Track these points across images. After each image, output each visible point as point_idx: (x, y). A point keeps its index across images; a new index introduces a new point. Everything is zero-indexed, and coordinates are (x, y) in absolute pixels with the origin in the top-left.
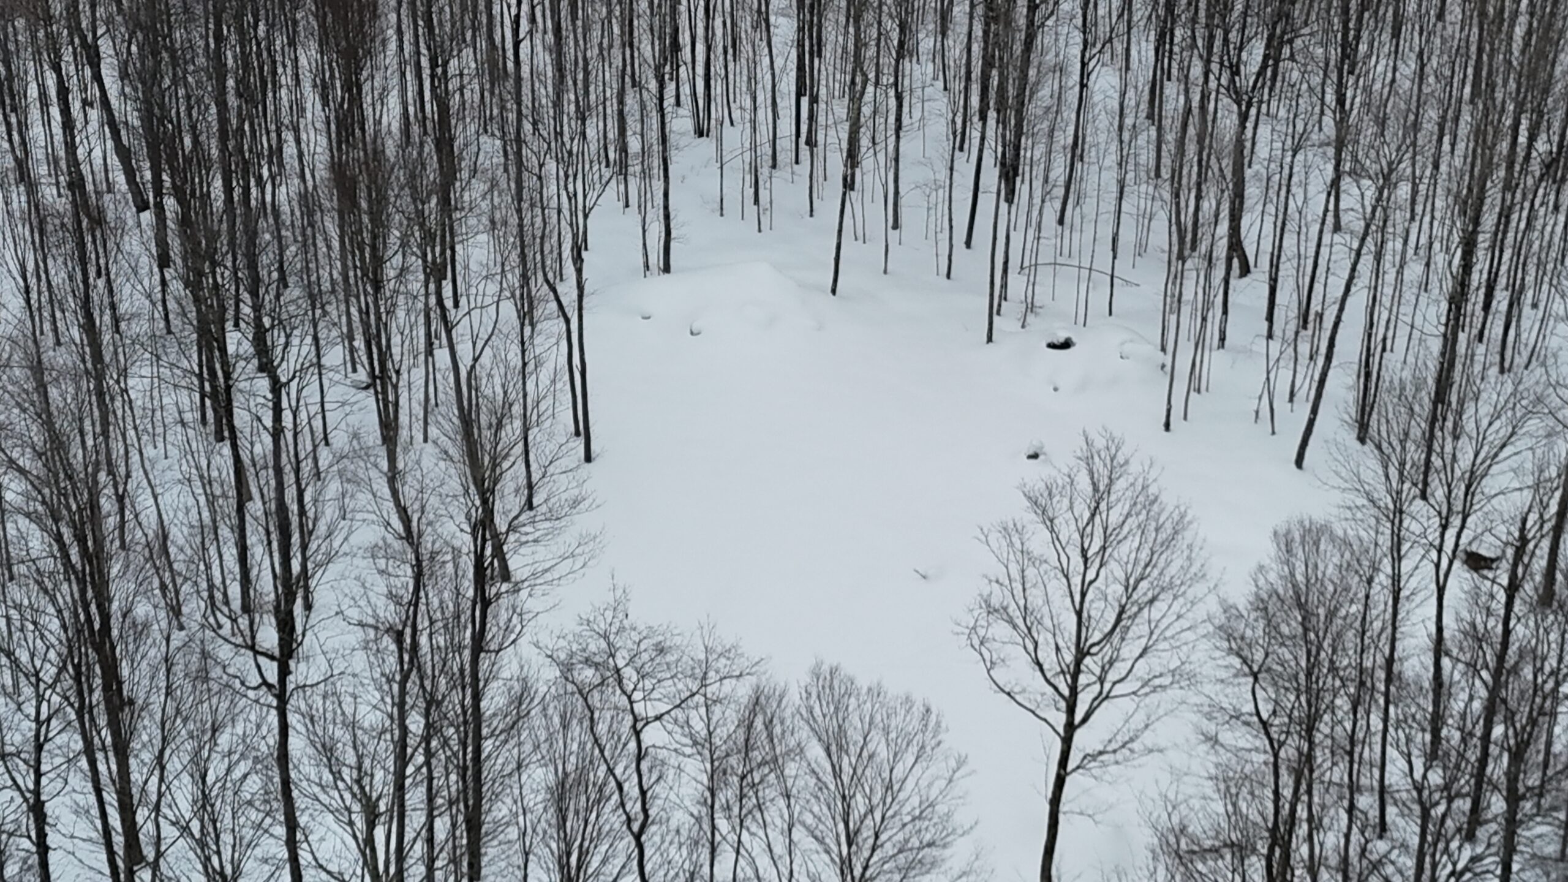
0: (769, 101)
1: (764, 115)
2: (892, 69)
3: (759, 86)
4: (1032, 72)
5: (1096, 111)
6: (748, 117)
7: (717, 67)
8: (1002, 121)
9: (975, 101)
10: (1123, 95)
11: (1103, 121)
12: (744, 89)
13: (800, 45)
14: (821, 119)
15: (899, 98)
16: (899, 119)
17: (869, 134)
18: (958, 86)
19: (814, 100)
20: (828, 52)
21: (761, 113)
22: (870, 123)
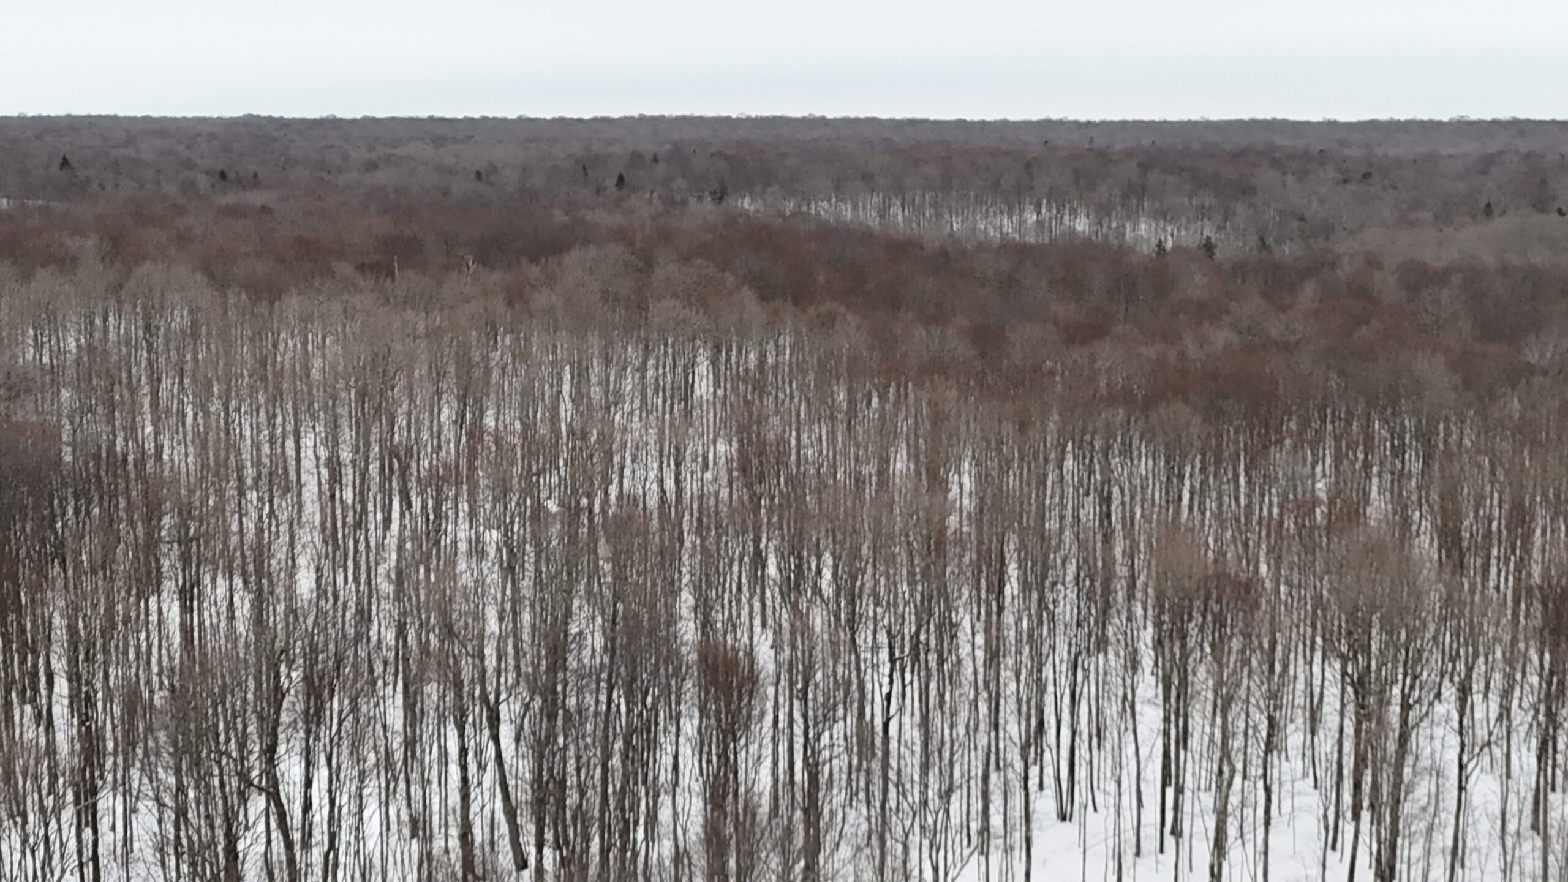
0: (1134, 788)
1: (1129, 800)
2: (1260, 762)
3: (1124, 772)
4: (1407, 771)
5: (1477, 814)
6: (1112, 801)
7: (1082, 752)
8: (1376, 819)
9: (1347, 798)
10: (1505, 800)
11: (1484, 826)
12: (1109, 774)
13: (1166, 734)
14: (1187, 807)
15: (1268, 790)
16: (1267, 811)
17: (1237, 824)
18: (1329, 781)
19: (1179, 791)
20: (1194, 742)
21: (1125, 798)
22: (1238, 813)
